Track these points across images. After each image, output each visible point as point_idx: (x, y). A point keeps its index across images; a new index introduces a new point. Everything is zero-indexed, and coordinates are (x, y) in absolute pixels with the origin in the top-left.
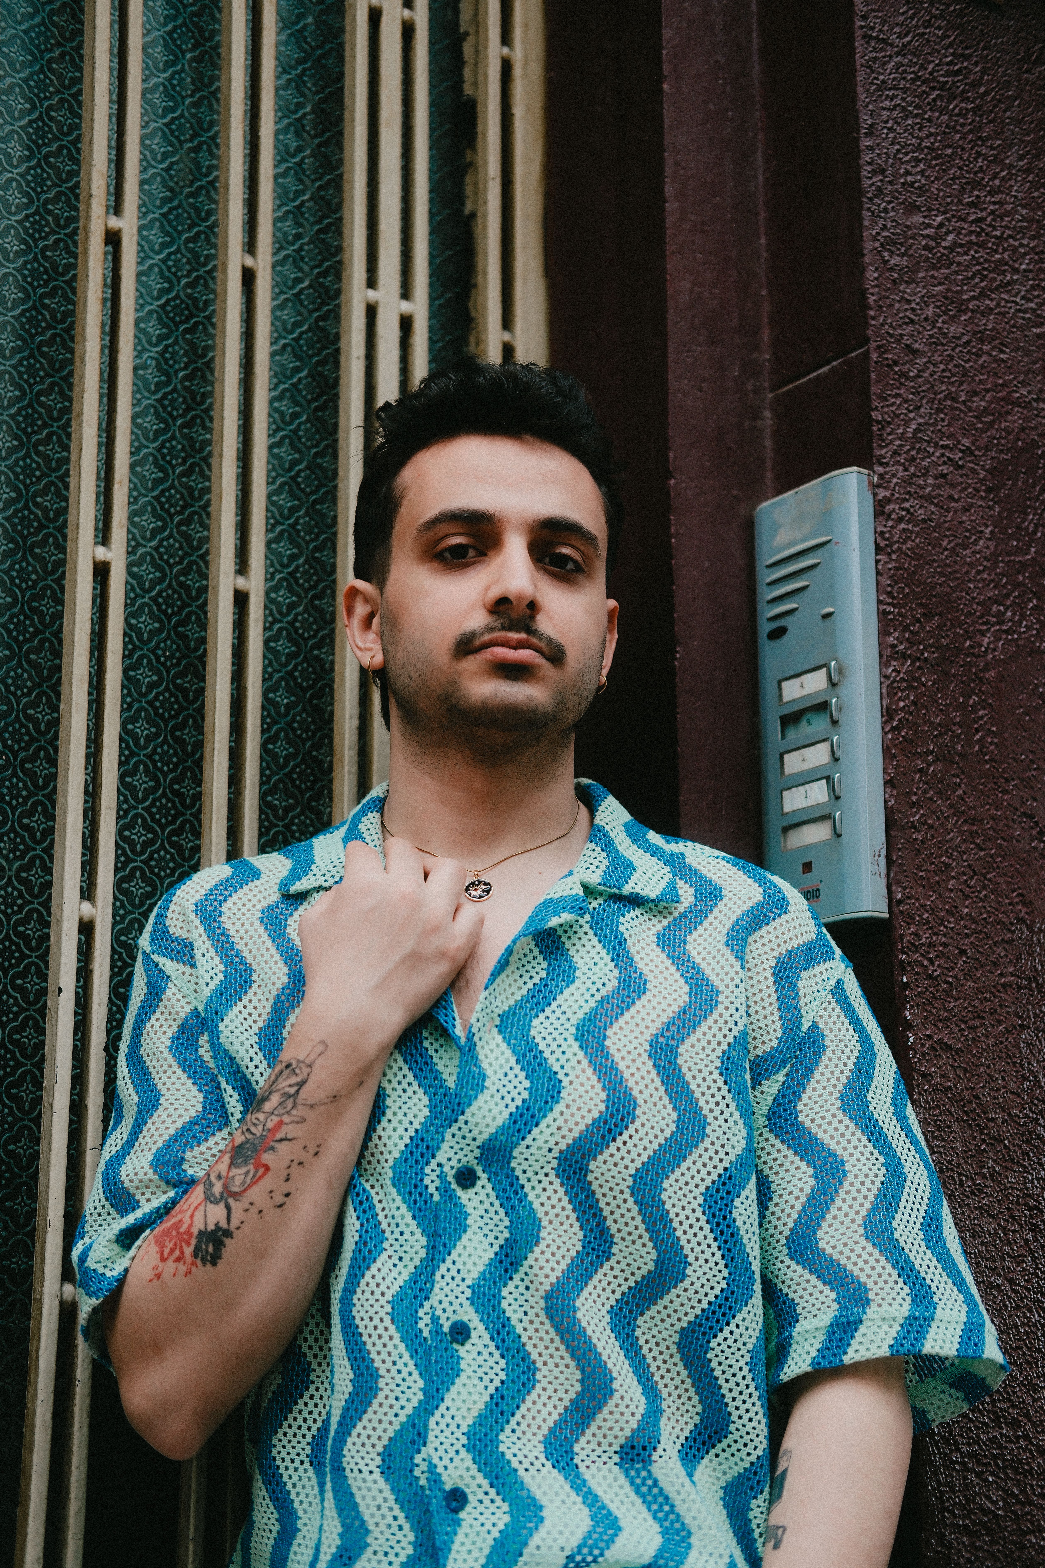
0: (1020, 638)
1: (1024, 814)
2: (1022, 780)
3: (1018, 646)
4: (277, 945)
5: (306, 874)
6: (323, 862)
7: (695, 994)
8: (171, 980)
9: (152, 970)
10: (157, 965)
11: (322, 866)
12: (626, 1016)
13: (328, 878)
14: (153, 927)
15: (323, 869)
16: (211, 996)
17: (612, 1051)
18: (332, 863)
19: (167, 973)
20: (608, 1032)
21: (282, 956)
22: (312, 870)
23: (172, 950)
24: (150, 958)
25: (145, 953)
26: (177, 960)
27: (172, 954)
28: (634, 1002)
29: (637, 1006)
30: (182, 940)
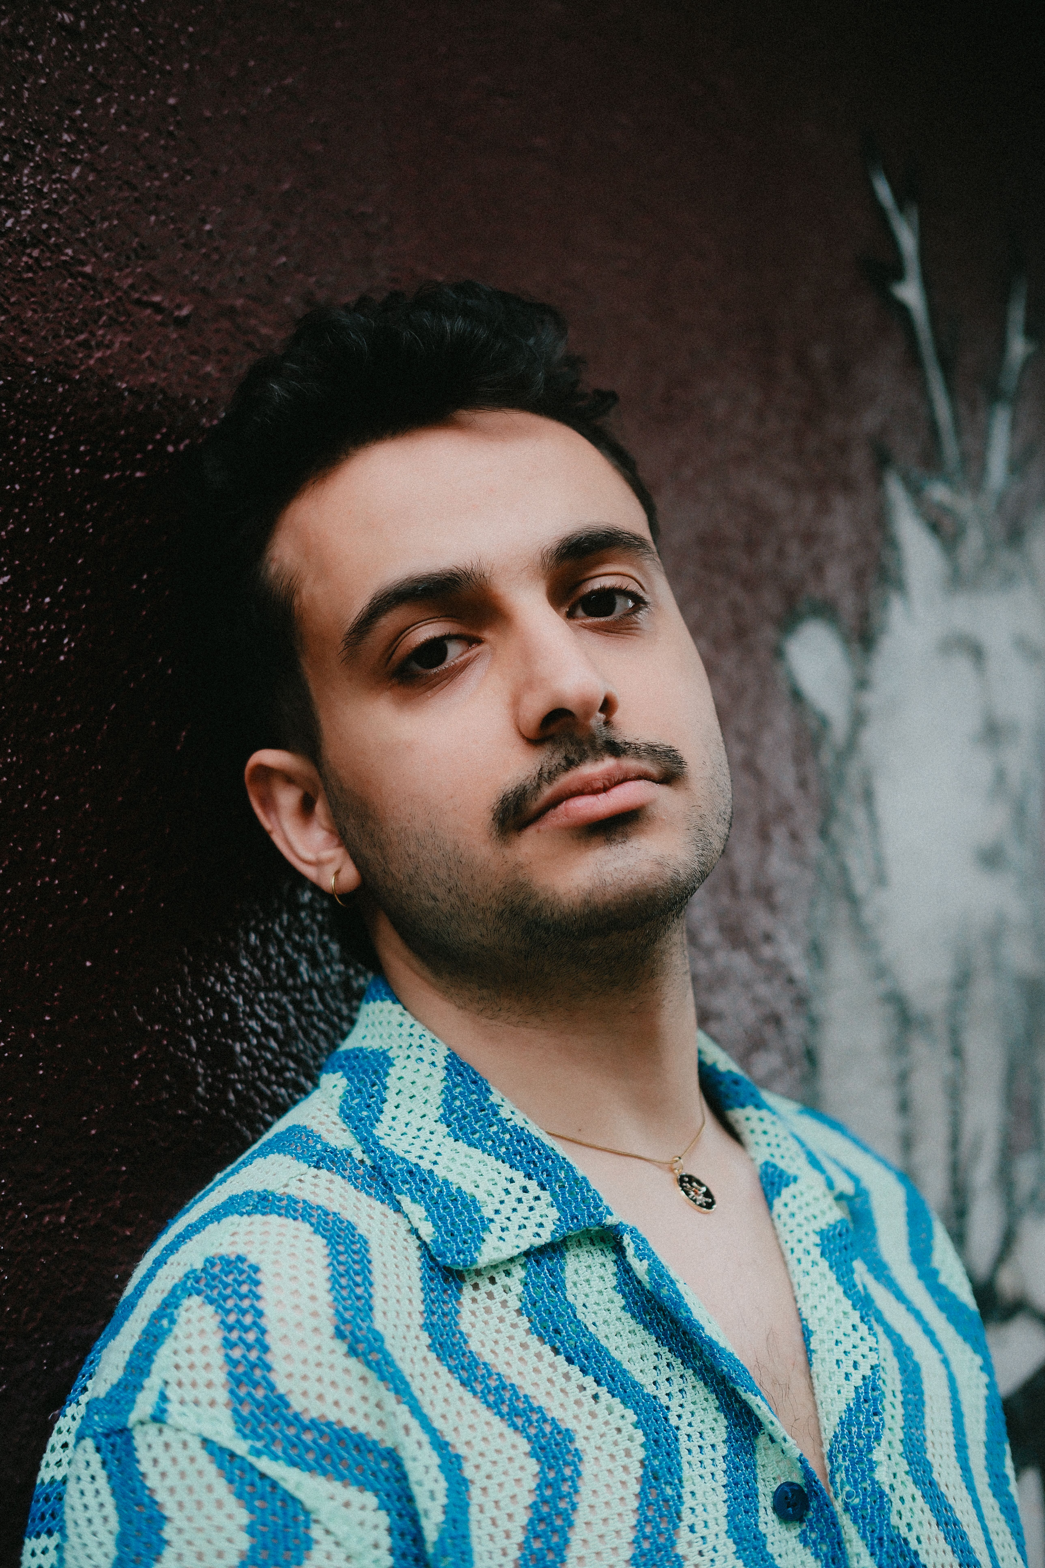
4: (483, 1396)
5: (485, 1228)
6: (497, 1200)
7: (945, 1362)
8: (316, 1521)
9: (263, 1498)
10: (274, 1485)
11: (506, 1210)
12: (927, 1421)
13: (537, 1230)
14: (232, 1392)
15: (513, 1216)
16: (441, 1539)
17: (943, 1489)
18: (520, 1201)
19: (309, 1503)
20: (929, 1457)
21: (502, 1417)
22: (492, 1220)
23: (308, 1449)
24: (252, 1468)
25: (233, 1455)
26: (325, 1473)
27: (310, 1457)
28: (922, 1393)
29: (926, 1398)
30: (329, 1424)
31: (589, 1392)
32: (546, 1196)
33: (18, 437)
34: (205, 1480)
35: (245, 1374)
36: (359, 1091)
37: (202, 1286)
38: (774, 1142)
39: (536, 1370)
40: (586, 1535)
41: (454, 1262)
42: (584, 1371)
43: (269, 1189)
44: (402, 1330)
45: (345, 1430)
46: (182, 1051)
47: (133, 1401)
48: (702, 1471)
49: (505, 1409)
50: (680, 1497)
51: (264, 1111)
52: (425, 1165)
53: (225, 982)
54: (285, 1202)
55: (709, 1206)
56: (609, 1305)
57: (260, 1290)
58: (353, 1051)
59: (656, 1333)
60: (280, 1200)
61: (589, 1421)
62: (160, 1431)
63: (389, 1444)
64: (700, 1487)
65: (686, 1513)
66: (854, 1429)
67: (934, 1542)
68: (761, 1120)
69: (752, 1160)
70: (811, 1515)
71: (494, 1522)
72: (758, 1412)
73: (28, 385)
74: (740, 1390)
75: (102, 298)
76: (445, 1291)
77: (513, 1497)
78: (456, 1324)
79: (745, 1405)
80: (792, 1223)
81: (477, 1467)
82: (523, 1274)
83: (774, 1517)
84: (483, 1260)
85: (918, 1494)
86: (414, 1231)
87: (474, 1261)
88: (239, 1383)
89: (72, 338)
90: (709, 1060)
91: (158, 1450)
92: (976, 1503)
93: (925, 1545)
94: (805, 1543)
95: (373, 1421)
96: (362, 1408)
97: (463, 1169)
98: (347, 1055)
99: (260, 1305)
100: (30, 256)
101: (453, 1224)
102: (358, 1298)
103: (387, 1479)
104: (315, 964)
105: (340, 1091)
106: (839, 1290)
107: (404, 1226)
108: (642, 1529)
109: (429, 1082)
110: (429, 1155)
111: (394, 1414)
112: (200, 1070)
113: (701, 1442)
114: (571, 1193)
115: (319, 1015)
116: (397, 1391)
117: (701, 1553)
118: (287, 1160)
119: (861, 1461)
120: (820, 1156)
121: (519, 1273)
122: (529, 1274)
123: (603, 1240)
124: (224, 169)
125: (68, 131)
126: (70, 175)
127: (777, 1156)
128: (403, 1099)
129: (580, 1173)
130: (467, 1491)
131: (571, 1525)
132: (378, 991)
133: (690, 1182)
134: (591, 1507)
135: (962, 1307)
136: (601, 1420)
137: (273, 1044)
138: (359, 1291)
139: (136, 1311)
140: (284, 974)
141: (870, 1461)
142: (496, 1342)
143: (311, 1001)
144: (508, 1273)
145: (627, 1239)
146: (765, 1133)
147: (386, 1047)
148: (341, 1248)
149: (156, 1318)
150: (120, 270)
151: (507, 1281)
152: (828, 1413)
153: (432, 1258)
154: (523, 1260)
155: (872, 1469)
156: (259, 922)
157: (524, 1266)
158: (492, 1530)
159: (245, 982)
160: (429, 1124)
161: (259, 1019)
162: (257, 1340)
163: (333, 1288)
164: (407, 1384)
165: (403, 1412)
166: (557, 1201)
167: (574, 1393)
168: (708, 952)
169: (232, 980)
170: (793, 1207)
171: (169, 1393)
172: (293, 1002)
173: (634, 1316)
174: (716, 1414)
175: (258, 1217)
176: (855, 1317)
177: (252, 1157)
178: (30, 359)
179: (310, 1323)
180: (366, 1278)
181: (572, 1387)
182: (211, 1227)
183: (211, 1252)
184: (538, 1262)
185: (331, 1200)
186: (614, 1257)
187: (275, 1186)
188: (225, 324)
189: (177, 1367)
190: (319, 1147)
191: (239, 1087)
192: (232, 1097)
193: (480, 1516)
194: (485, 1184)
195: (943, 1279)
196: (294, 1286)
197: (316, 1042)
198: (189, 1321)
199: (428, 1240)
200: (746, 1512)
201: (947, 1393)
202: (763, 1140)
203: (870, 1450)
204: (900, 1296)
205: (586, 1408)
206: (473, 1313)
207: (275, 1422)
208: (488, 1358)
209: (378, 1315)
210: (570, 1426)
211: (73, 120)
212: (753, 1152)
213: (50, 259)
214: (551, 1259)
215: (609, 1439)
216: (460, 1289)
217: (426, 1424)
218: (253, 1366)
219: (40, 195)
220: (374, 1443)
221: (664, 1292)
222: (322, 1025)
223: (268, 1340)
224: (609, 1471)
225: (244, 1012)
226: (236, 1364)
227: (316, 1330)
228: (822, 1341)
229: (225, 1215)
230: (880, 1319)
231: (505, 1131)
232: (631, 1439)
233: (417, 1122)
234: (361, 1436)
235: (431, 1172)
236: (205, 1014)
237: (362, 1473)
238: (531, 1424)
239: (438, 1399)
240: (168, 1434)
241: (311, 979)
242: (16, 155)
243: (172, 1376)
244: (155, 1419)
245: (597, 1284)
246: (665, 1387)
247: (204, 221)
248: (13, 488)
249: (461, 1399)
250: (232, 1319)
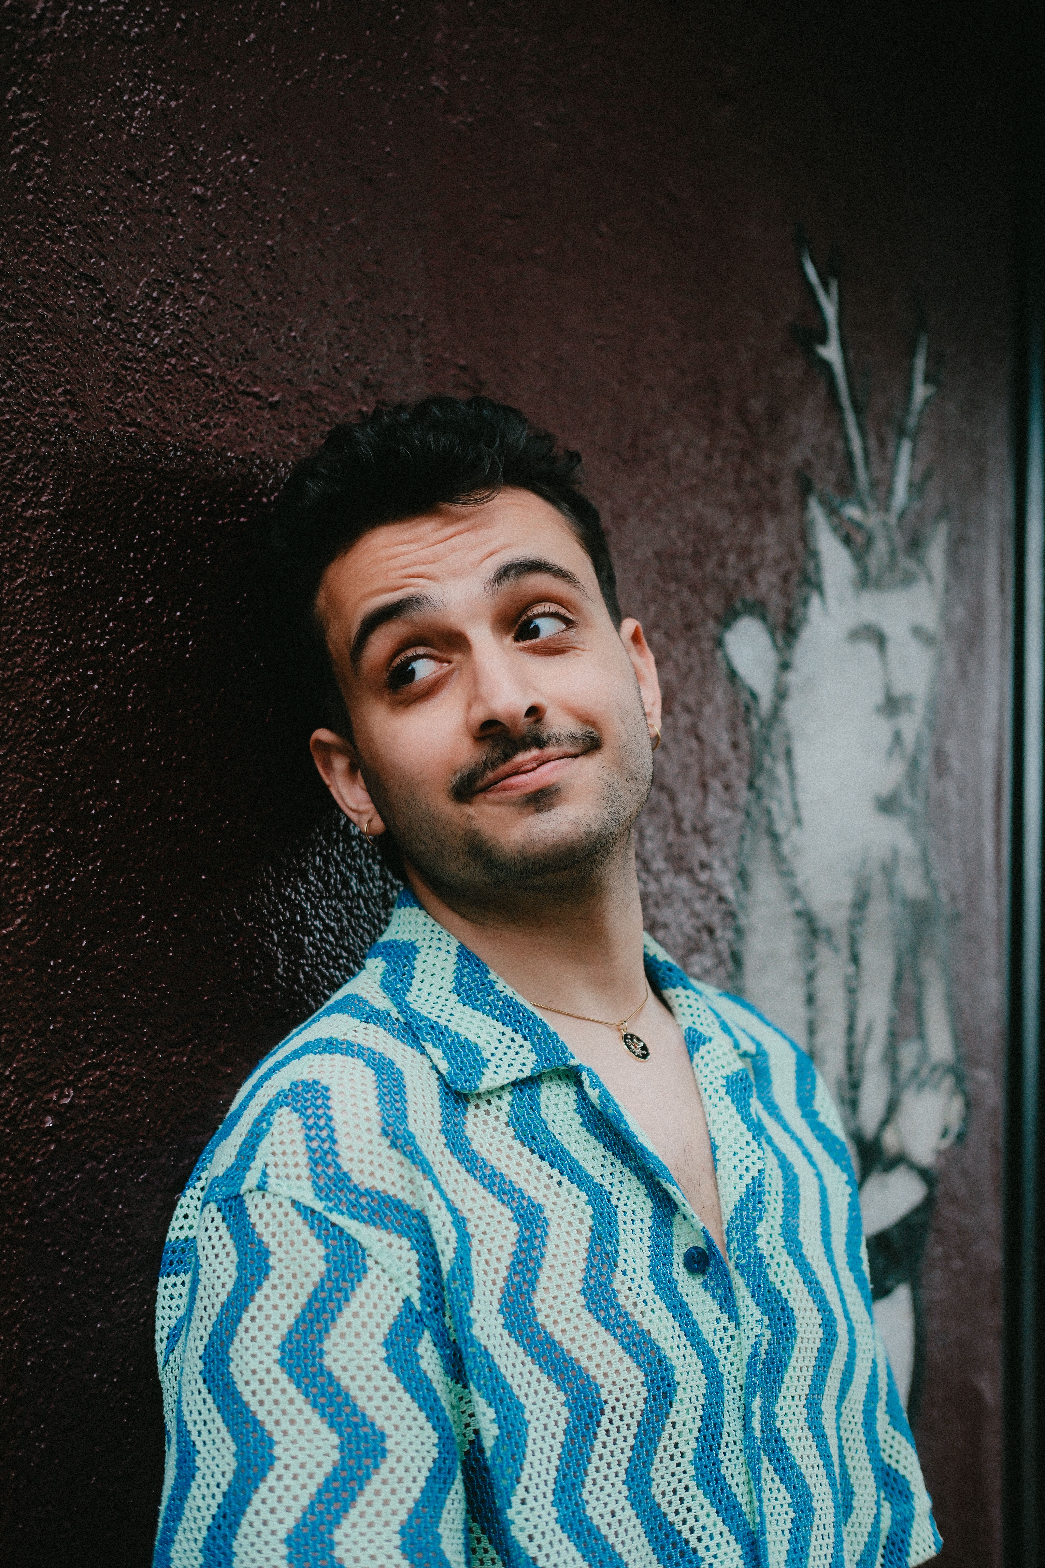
0: (96, 12)
1: (84, 276)
2: (85, 227)
3: (92, 24)
4: (481, 1180)
5: (485, 1066)
6: (493, 1047)
7: (819, 1176)
8: (370, 1255)
9: (334, 1238)
10: (341, 1231)
11: (499, 1054)
12: (802, 1213)
13: (521, 1067)
14: (312, 1170)
15: (504, 1057)
16: (453, 1269)
17: (810, 1260)
18: (509, 1047)
19: (365, 1244)
20: (800, 1238)
21: (494, 1194)
22: (489, 1060)
23: (363, 1209)
24: (327, 1219)
25: (313, 1211)
26: (375, 1224)
27: (365, 1214)
28: (798, 1194)
29: (802, 1199)
30: (378, 1193)
31: (555, 1179)
32: (528, 1045)
33: (159, 496)
34: (295, 1227)
35: (321, 1158)
36: (394, 970)
37: (289, 1100)
38: (696, 1013)
39: (518, 1164)
40: (550, 1273)
41: (463, 1088)
42: (552, 1165)
43: (334, 1036)
44: (427, 1132)
45: (389, 1197)
46: (268, 942)
47: (244, 1178)
48: (633, 1236)
49: (496, 1189)
50: (617, 1252)
51: (324, 987)
52: (442, 1022)
53: (298, 892)
54: (344, 1046)
55: (645, 1056)
56: (571, 1122)
57: (330, 1103)
58: (389, 942)
59: (603, 1142)
60: (342, 1044)
61: (554, 1199)
62: (263, 1196)
63: (418, 1207)
64: (630, 1246)
65: (621, 1263)
66: (745, 1213)
67: (800, 1294)
68: (688, 997)
69: (679, 1026)
70: (711, 1269)
71: (487, 1263)
72: (674, 1197)
73: (167, 458)
74: (662, 1181)
75: (218, 391)
76: (456, 1109)
77: (501, 1247)
78: (463, 1131)
79: (665, 1191)
80: (706, 1071)
81: (477, 1226)
82: (510, 1098)
83: (684, 1270)
84: (483, 1087)
85: (791, 1261)
86: (435, 1067)
87: (476, 1087)
88: (317, 1164)
89: (197, 421)
90: (651, 954)
91: (262, 1208)
92: (835, 1273)
93: (793, 1295)
94: (706, 1289)
95: (407, 1192)
96: (400, 1183)
97: (469, 1025)
98: (385, 945)
99: (330, 1113)
100: (169, 364)
101: (462, 1062)
102: (398, 1110)
103: (416, 1230)
104: (362, 880)
105: (380, 970)
106: (738, 1117)
107: (428, 1063)
108: (589, 1272)
109: (445, 964)
110: (445, 1015)
111: (422, 1186)
112: (280, 956)
113: (633, 1217)
114: (545, 1043)
115: (364, 917)
116: (424, 1171)
117: (630, 1289)
118: (345, 1017)
119: (748, 1235)
120: (730, 1024)
121: (507, 1097)
122: (514, 1099)
123: (567, 1076)
124: (305, 289)
125: (196, 270)
126: (197, 302)
127: (698, 1023)
128: (426, 976)
129: (552, 1029)
130: (470, 1241)
131: (540, 1267)
132: (408, 900)
133: (632, 1039)
134: (554, 1256)
135: (835, 1140)
136: (562, 1198)
137: (332, 939)
138: (398, 1105)
139: (242, 1119)
140: (340, 887)
141: (754, 1234)
142: (491, 1145)
143: (359, 908)
144: (500, 1097)
145: (584, 1075)
146: (689, 1006)
147: (413, 939)
148: (385, 1077)
149: (257, 1122)
150: (231, 369)
151: (499, 1102)
152: (727, 1203)
153: (447, 1086)
154: (510, 1088)
155: (755, 1240)
156: (322, 848)
157: (511, 1093)
158: (486, 1268)
159: (312, 893)
160: (444, 994)
161: (322, 919)
162: (328, 1136)
163: (380, 1102)
164: (431, 1168)
165: (428, 1185)
166: (535, 1047)
167: (545, 1180)
168: (658, 877)
169: (303, 891)
170: (707, 1058)
171: (269, 1171)
172: (346, 908)
173: (588, 1130)
174: (645, 1199)
175: (327, 1056)
176: (749, 1136)
177: (319, 1017)
178: (168, 439)
179: (364, 1125)
180: (402, 1097)
181: (543, 1176)
182: (294, 1062)
183: (295, 1078)
184: (521, 1090)
185: (377, 1044)
186: (575, 1089)
187: (338, 1035)
188: (304, 406)
189: (274, 1154)
190: (367, 1008)
191: (307, 969)
192: (302, 976)
193: (478, 1258)
194: (484, 1036)
195: (822, 1118)
196: (354, 1101)
197: (361, 938)
198: (281, 1123)
199: (444, 1072)
200: (664, 1265)
201: (818, 1197)
202: (688, 1011)
203: (755, 1227)
204: (786, 1128)
205: (552, 1190)
206: (475, 1124)
207: (341, 1190)
208: (485, 1154)
209: (410, 1120)
210: (540, 1202)
211: (201, 263)
212: (680, 1020)
213: (182, 365)
214: (530, 1088)
215: (568, 1211)
216: (466, 1108)
217: (443, 1195)
218: (326, 1153)
219: (177, 318)
220: (408, 1206)
221: (610, 1111)
222: (366, 926)
223: (336, 1136)
224: (568, 1233)
225: (311, 914)
226: (314, 1151)
227: (369, 1130)
228: (724, 1153)
229: (303, 1054)
230: (769, 1141)
231: (499, 999)
232: (583, 1212)
233: (435, 991)
234: (399, 1201)
235: (446, 1027)
236: (284, 916)
237: (400, 1225)
238: (513, 1200)
239: (451, 1181)
240: (269, 1198)
241: (359, 891)
242: (162, 291)
243: (271, 1160)
244: (259, 1188)
245: (563, 1107)
246: (608, 1179)
247: (290, 329)
248: (156, 533)
249: (466, 1181)
250: (311, 1122)
